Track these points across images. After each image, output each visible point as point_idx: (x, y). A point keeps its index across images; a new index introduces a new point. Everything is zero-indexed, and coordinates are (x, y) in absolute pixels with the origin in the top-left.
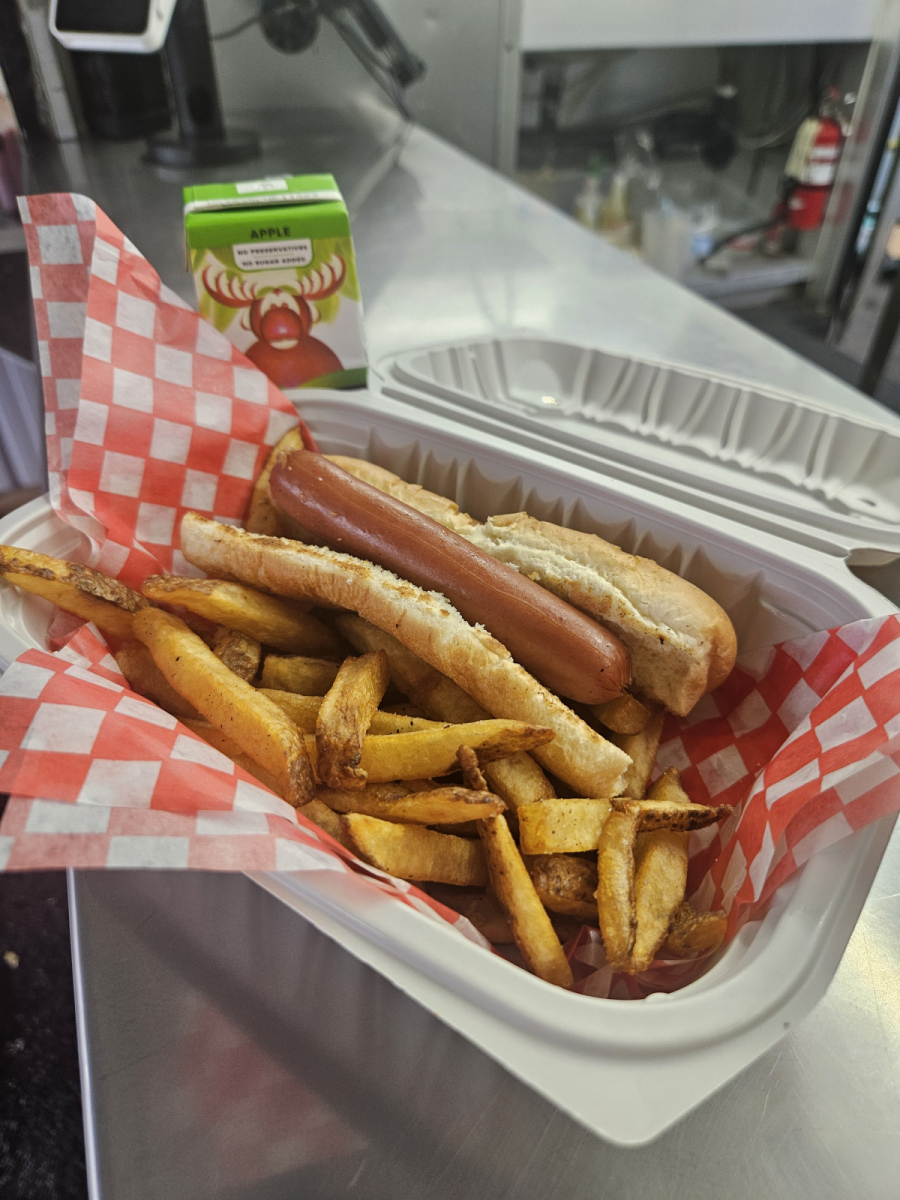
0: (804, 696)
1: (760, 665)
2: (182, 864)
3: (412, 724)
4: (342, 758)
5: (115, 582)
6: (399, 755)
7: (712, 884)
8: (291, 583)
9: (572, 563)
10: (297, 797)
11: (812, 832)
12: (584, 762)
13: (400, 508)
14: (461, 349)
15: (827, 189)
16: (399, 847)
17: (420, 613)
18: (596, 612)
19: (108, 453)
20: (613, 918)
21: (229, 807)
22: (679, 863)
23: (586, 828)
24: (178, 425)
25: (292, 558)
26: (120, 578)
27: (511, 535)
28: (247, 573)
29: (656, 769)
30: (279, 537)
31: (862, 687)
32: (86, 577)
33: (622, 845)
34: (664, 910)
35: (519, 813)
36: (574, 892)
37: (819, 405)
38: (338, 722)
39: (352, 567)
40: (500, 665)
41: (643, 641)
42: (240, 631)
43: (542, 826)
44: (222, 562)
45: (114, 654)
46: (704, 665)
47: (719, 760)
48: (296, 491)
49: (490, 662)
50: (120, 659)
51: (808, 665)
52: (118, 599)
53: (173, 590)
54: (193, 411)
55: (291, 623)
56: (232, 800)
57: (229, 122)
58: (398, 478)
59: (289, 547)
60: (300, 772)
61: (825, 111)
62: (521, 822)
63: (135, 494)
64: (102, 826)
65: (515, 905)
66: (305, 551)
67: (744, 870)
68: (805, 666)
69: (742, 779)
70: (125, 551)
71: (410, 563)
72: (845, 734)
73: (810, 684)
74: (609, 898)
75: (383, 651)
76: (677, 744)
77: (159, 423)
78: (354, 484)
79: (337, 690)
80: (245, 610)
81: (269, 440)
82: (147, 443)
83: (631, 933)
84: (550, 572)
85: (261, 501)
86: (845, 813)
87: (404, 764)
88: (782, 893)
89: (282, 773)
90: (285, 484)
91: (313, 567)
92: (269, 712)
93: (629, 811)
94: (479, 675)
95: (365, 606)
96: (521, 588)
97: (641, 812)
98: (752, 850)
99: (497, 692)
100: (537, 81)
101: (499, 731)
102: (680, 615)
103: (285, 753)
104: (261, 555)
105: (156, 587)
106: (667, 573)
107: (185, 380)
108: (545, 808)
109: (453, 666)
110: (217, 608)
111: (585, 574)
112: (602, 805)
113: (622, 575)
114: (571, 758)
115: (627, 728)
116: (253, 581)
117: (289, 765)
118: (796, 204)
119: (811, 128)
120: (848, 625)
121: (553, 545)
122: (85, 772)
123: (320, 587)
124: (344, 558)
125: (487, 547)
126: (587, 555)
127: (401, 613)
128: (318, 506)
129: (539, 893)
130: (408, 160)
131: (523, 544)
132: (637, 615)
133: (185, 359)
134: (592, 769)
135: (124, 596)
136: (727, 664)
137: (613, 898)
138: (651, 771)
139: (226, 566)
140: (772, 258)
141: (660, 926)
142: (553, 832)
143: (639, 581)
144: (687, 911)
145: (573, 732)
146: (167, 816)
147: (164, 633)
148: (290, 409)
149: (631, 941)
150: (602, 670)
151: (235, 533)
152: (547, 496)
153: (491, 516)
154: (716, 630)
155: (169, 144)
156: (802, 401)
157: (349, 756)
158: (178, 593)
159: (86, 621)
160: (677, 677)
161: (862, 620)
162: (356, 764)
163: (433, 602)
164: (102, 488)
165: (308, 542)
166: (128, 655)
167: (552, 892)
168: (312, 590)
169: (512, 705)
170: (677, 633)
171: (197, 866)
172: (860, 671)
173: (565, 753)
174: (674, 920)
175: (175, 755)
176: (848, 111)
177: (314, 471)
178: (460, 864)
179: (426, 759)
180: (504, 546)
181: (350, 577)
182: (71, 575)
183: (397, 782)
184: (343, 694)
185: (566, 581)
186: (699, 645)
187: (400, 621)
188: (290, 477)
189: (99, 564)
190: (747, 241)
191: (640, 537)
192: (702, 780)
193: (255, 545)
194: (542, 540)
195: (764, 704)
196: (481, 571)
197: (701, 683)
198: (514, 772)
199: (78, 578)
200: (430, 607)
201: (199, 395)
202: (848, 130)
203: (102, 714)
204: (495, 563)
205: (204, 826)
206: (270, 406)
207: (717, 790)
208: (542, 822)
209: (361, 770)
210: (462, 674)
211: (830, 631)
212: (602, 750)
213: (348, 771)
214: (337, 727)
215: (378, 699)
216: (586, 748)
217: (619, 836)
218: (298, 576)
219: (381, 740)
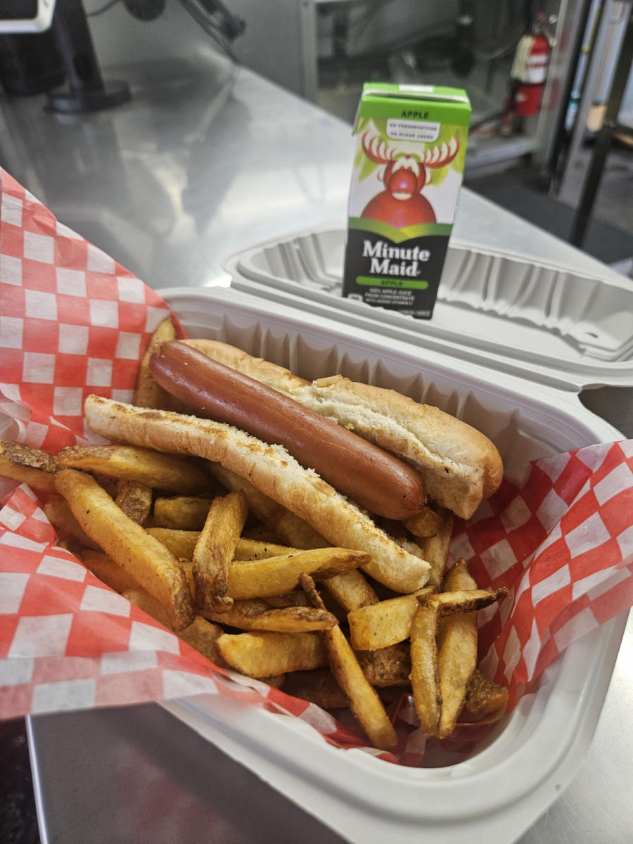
0: (555, 505)
1: (521, 476)
2: (90, 704)
3: (266, 550)
4: (212, 589)
5: (39, 451)
6: (257, 580)
7: (496, 654)
8: (170, 445)
9: (376, 415)
10: (181, 623)
11: (568, 623)
12: (395, 573)
13: (247, 382)
14: (288, 244)
15: (542, 85)
16: (261, 655)
17: (266, 465)
18: (397, 451)
19: (26, 354)
20: (424, 697)
21: (125, 648)
22: (471, 639)
23: (400, 625)
24: (78, 326)
25: (168, 427)
26: (43, 448)
27: (330, 394)
28: (137, 439)
29: (450, 558)
30: (159, 408)
31: (598, 504)
32: (16, 451)
33: (428, 635)
34: (462, 680)
35: (349, 618)
36: (394, 674)
37: (551, 265)
38: (208, 560)
39: (213, 431)
40: (328, 502)
41: (434, 470)
42: (135, 481)
43: (366, 630)
44: (118, 433)
45: (42, 508)
46: (480, 485)
47: (495, 550)
48: (168, 373)
49: (320, 500)
50: (48, 510)
51: (556, 478)
52: (42, 465)
53: (81, 458)
54: (88, 314)
55: (172, 472)
56: (128, 642)
57: (105, 76)
58: (245, 353)
59: (166, 418)
60: (182, 602)
61: (536, 30)
62: (351, 626)
63: (50, 381)
64: (28, 677)
65: (350, 691)
66: (178, 420)
67: (518, 651)
68: (555, 479)
69: (514, 566)
70: (45, 427)
71: (257, 423)
72: (588, 543)
73: (559, 493)
74: (420, 681)
75: (242, 490)
76: (464, 538)
77: (62, 326)
78: (211, 366)
79: (207, 531)
80: (137, 467)
81: (149, 328)
82: (55, 343)
83: (438, 709)
84: (362, 423)
85: (146, 376)
86: (592, 608)
87: (261, 585)
88: (549, 673)
89: (169, 604)
90: (161, 367)
91: (184, 433)
92: (157, 553)
93: (431, 606)
94: (313, 510)
95: (225, 460)
96: (341, 438)
97: (440, 606)
98: (525, 637)
99: (327, 523)
100: (329, 23)
101: (329, 559)
102: (459, 451)
103: (170, 589)
104: (145, 426)
105: (68, 457)
106: (447, 417)
107: (81, 292)
108: (367, 616)
109: (293, 504)
110: (116, 468)
111: (387, 424)
112: (411, 603)
113: (414, 422)
114: (385, 571)
115: (426, 533)
116: (142, 445)
117: (174, 599)
118: (521, 98)
119: (527, 43)
120: (584, 449)
121: (362, 401)
122: (14, 629)
123: (191, 447)
124: (207, 423)
125: (314, 405)
126: (387, 407)
127: (252, 465)
128: (186, 384)
129: (367, 679)
130: (240, 94)
131: (339, 400)
132: (428, 453)
133: (80, 276)
134: (401, 577)
135: (47, 461)
136: (497, 482)
137: (423, 681)
138: (446, 561)
139: (121, 435)
140: (507, 138)
141: (460, 694)
142: (375, 634)
143: (427, 426)
144: (479, 679)
145: (385, 551)
146: (79, 660)
147: (78, 491)
148: (163, 304)
149: (438, 715)
150: (405, 497)
151: (125, 410)
152: (356, 359)
153: (315, 380)
154: (487, 459)
155: (63, 97)
156: (539, 262)
157: (218, 588)
158: (85, 460)
159: (21, 483)
160: (461, 493)
161: (594, 445)
162: (224, 593)
163: (275, 454)
164: (24, 380)
165: (181, 412)
166: (54, 506)
167: (378, 678)
168: (186, 449)
169: (338, 533)
170: (458, 465)
171: (102, 704)
172: (595, 489)
173: (380, 568)
174: (469, 687)
175: (84, 607)
176: (552, 28)
177: (181, 358)
178: (309, 654)
179: (277, 581)
180: (326, 403)
181: (213, 438)
182: (5, 452)
183: (257, 600)
184: (212, 534)
185: (373, 429)
186: (475, 472)
187: (252, 471)
188: (163, 362)
189: (26, 440)
190: (487, 127)
191: (426, 386)
192: (484, 567)
193: (140, 418)
194: (354, 397)
195: (526, 507)
196: (310, 427)
197: (478, 496)
198: (343, 582)
199: (11, 453)
200: (272, 459)
201: (93, 302)
202: (553, 42)
203: (25, 577)
204: (320, 419)
205: (108, 666)
206: (148, 303)
207: (496, 573)
208: (366, 628)
209: (228, 598)
210: (300, 510)
211: (570, 453)
212: (408, 562)
213: (218, 599)
214: (208, 565)
215: (239, 531)
216: (396, 562)
217: (425, 628)
218: (174, 440)
219: (244, 567)
